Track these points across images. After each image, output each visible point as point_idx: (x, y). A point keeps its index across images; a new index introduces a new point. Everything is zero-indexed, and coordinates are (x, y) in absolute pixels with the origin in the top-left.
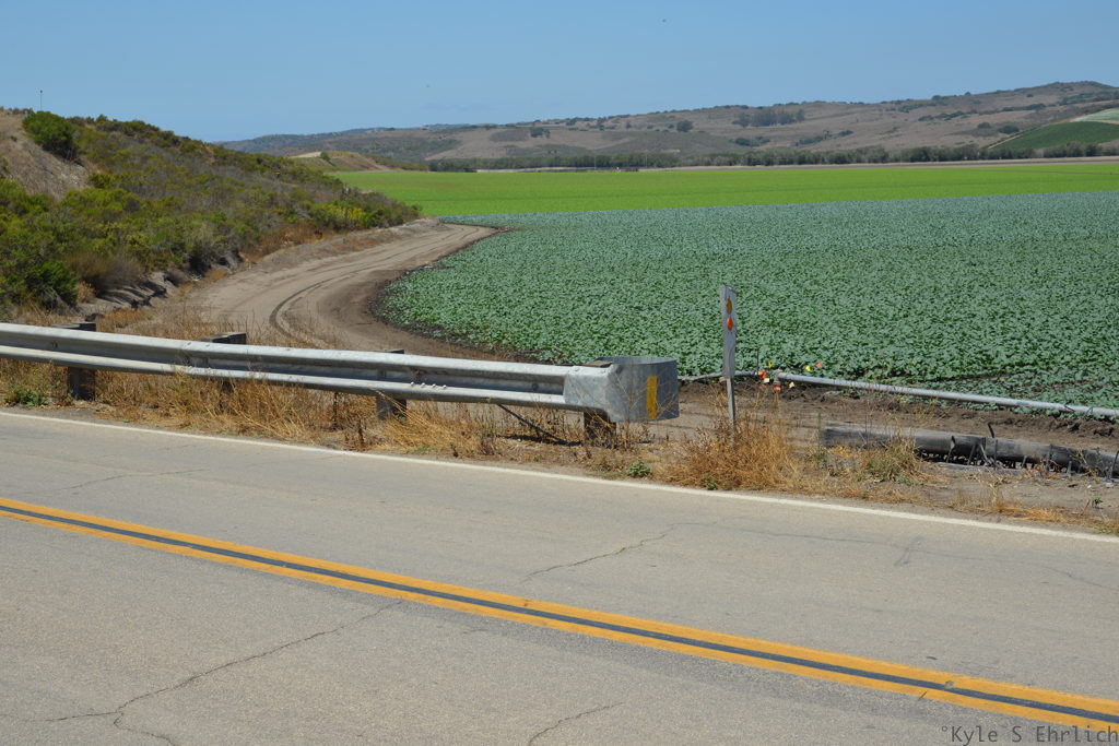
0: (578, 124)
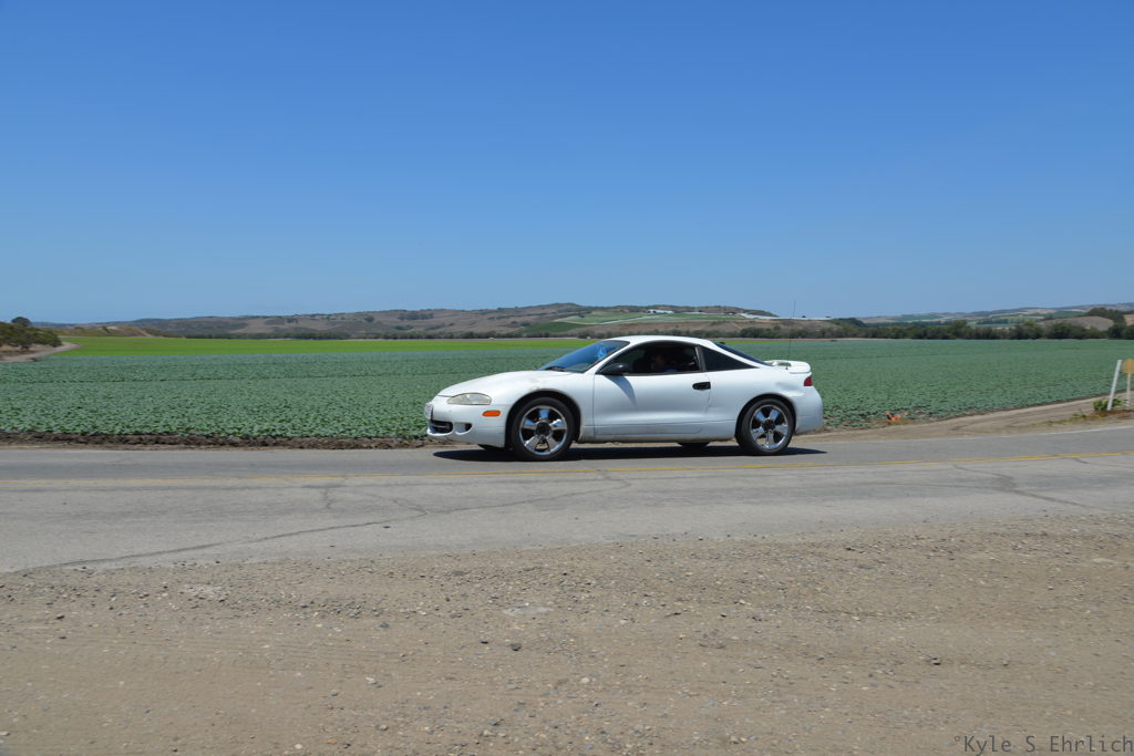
0: (317, 317)
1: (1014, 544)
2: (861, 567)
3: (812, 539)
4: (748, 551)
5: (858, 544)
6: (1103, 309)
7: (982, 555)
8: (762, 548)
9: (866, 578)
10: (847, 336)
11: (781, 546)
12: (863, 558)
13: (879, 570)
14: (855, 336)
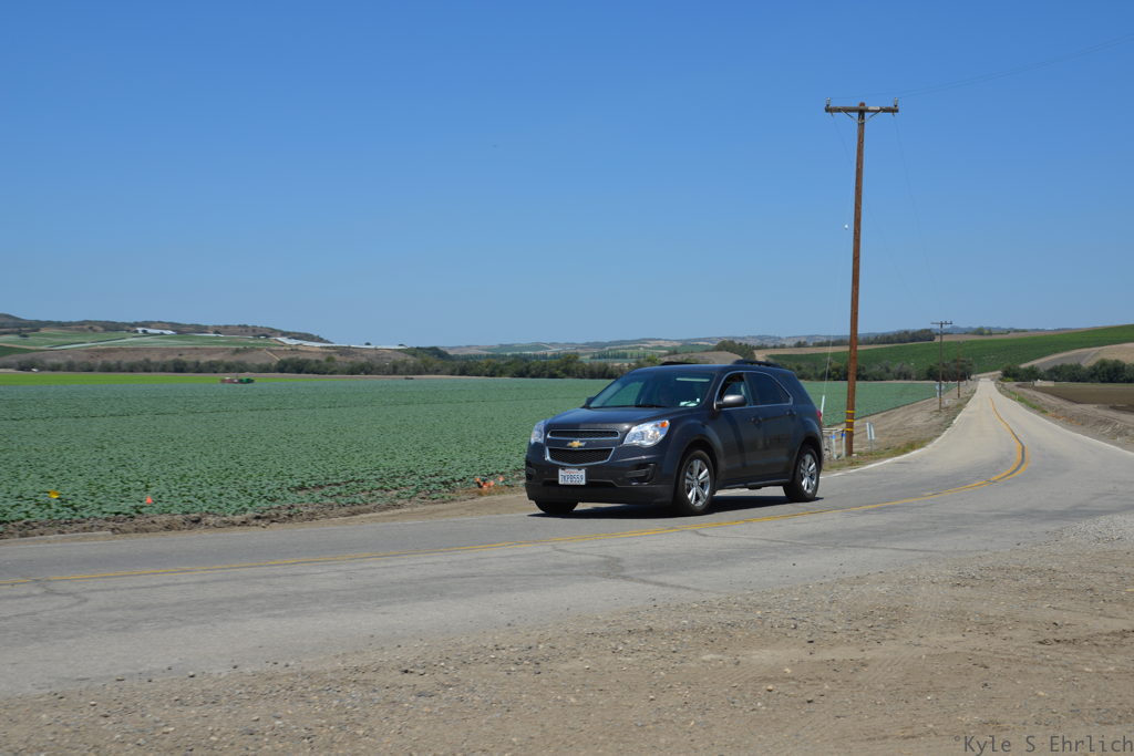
1: (613, 645)
2: (420, 695)
3: (355, 662)
4: (262, 688)
5: (419, 663)
6: (732, 342)
7: (576, 664)
8: (283, 681)
9: (426, 709)
10: (428, 373)
11: (310, 676)
12: (424, 683)
13: (444, 697)
14: (437, 372)
